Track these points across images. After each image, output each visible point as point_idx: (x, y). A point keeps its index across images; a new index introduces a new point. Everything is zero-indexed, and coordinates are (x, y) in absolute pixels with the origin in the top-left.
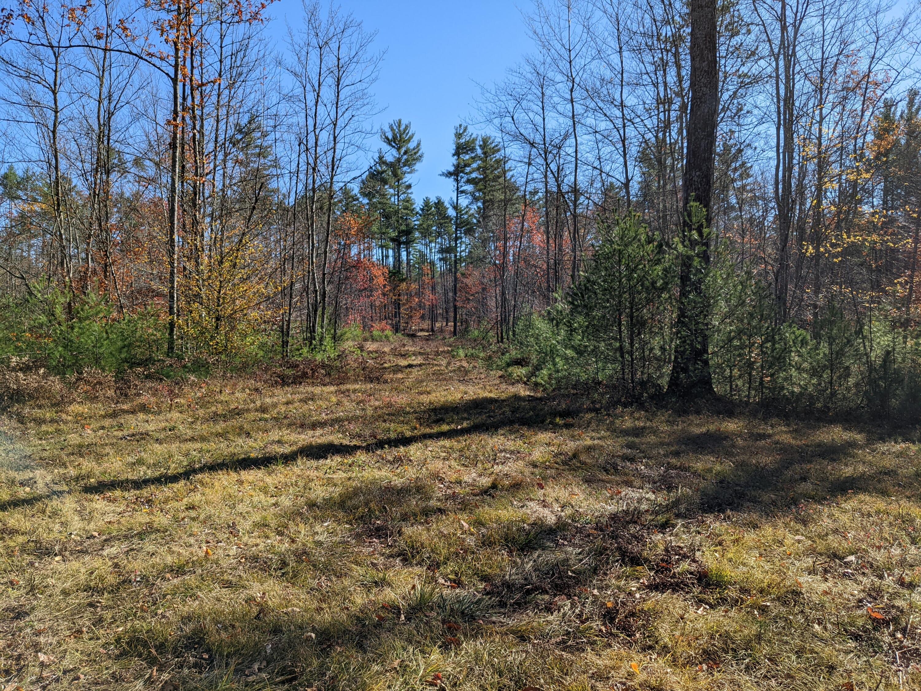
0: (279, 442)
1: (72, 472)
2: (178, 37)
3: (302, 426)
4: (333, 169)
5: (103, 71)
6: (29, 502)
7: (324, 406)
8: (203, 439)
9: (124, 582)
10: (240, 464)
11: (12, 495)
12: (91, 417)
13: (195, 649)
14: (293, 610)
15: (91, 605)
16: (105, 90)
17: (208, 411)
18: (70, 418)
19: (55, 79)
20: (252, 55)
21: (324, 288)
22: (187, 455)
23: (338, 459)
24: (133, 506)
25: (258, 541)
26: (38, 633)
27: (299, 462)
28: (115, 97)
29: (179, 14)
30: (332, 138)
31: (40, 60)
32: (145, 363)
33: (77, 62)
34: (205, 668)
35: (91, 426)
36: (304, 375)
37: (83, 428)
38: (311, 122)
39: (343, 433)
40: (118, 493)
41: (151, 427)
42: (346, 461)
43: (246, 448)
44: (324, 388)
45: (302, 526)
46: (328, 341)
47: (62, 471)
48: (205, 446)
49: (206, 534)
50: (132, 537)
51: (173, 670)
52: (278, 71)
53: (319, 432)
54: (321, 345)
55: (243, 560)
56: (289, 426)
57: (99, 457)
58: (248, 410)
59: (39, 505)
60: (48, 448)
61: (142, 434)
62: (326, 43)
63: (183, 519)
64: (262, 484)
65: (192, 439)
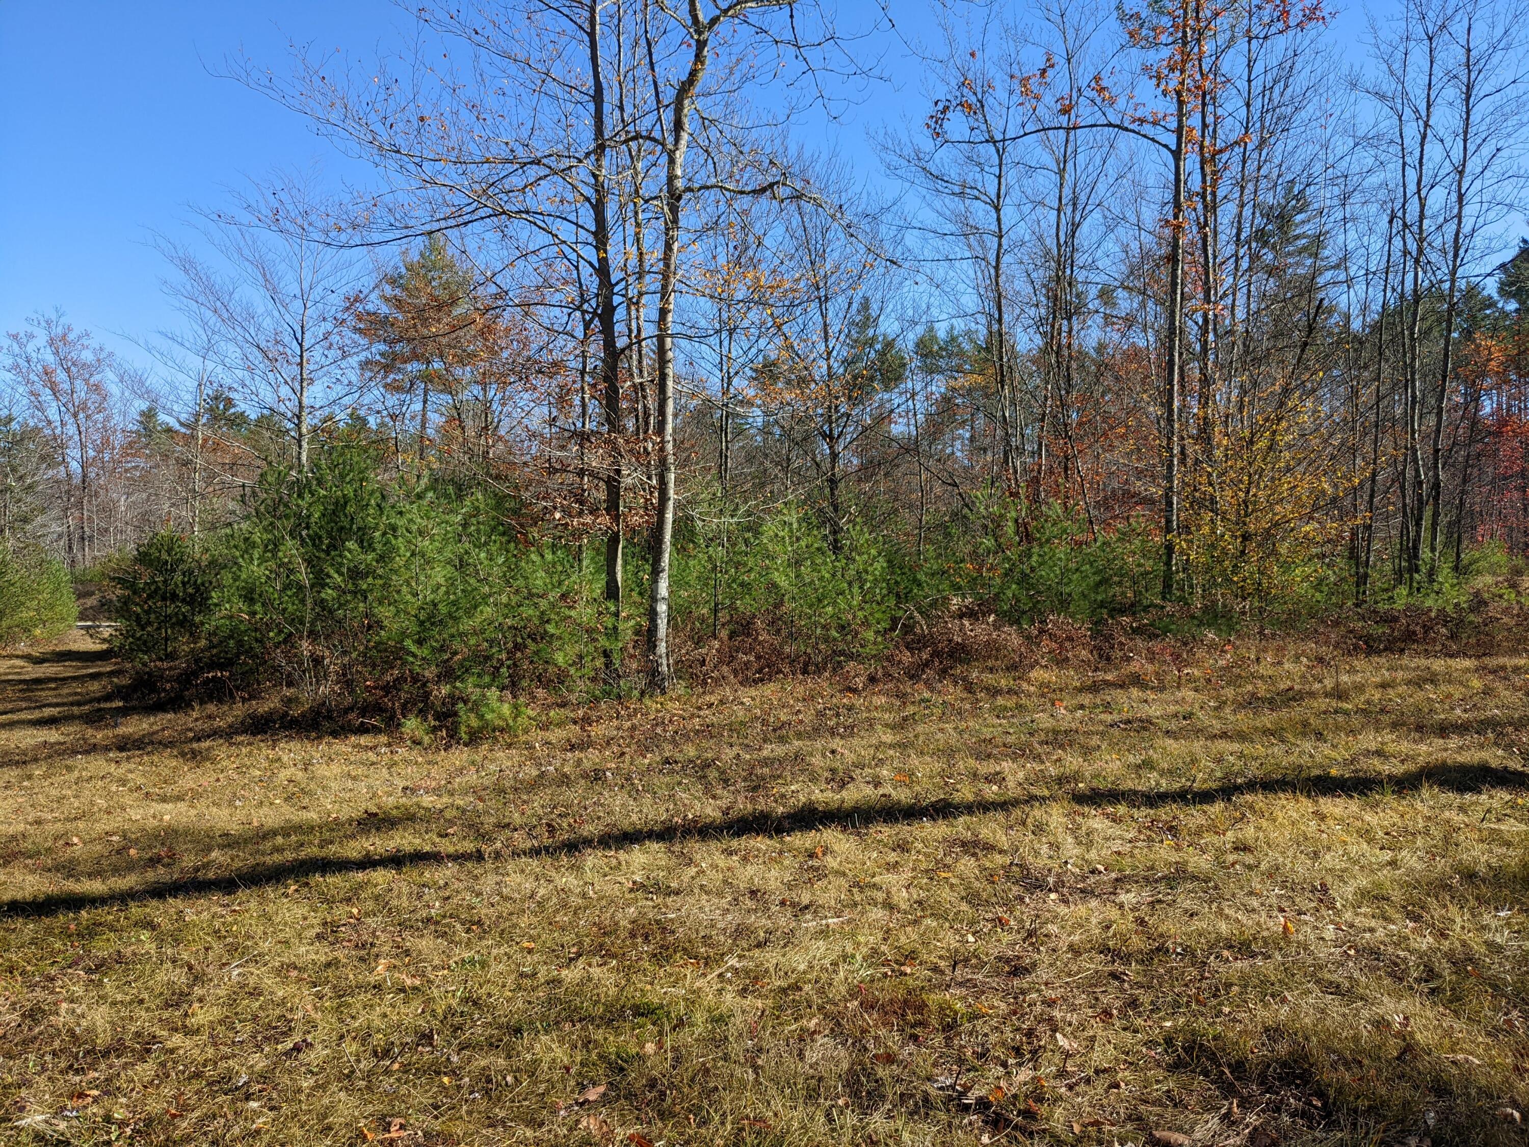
0: (1379, 753)
1: (1053, 771)
2: (1182, 83)
3: (1419, 728)
4: (1456, 255)
5: (1065, 162)
6: (1004, 806)
7: (1457, 696)
8: (1242, 737)
9: (1158, 949)
10: (1315, 785)
11: (977, 795)
12: (1061, 690)
13: (1297, 1086)
14: (1467, 1061)
15: (1114, 976)
16: (1067, 192)
17: (1239, 690)
18: (1032, 689)
19: (999, 189)
20: (1299, 82)
21: (1436, 476)
22: (1219, 760)
23: (1503, 795)
24: (1149, 833)
25: (1373, 923)
26: (1051, 1003)
27: (1425, 793)
28: (1083, 198)
29: (1185, 44)
30: (1454, 197)
31: (979, 164)
32: (1130, 609)
33: (1028, 157)
34: (1319, 1124)
35: (1065, 703)
36: (1409, 637)
37: (1053, 704)
38: (1412, 175)
39: (1508, 747)
40: (1122, 809)
41: (1154, 711)
42: (1520, 801)
43: (1319, 759)
44: (1450, 662)
45: (1453, 910)
46: (1445, 574)
47: (1038, 767)
48: (1247, 747)
49: (1278, 896)
50: (1156, 881)
51: (1263, 1111)
52: (1352, 100)
53: (1454, 742)
54: (1432, 581)
55: (1352, 952)
56: (1395, 726)
57: (1087, 752)
58: (1312, 695)
59: (1017, 813)
60: (1011, 731)
61: (1141, 721)
62: (1443, 27)
63: (1233, 865)
64: (1359, 824)
65: (1224, 735)
